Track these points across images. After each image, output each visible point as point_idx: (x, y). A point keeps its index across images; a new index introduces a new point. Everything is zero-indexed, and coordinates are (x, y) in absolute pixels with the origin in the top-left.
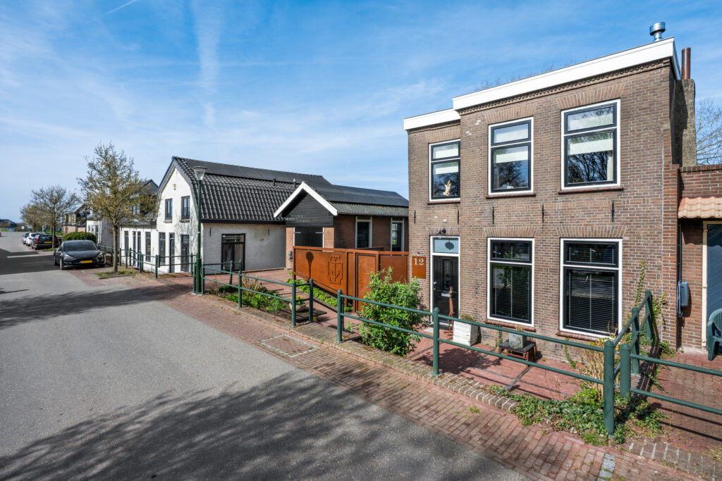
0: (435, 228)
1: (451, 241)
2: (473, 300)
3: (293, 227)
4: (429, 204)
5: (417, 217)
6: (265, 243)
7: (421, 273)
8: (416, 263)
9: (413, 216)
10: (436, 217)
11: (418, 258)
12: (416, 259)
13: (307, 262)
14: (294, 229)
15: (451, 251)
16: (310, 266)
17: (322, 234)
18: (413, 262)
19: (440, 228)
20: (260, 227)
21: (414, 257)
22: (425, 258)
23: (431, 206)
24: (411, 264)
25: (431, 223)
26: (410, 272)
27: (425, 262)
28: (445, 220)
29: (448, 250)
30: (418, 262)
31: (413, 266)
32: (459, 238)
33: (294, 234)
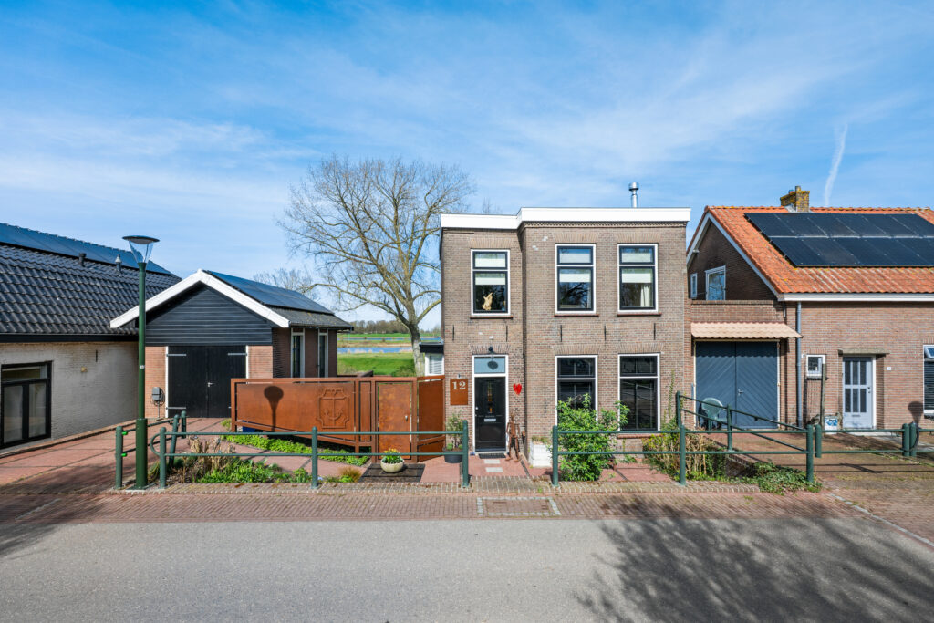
0: (480, 346)
1: (495, 360)
3: (164, 345)
4: (472, 319)
5: (457, 333)
6: (90, 377)
7: (461, 399)
8: (455, 388)
9: (451, 331)
10: (481, 333)
11: (458, 381)
12: (455, 383)
13: (266, 403)
14: (167, 348)
15: (495, 371)
16: (274, 408)
17: (244, 357)
18: (452, 386)
19: (485, 346)
20: (81, 348)
21: (452, 381)
22: (466, 381)
23: (474, 321)
24: (448, 390)
25: (475, 340)
26: (448, 399)
27: (467, 386)
28: (492, 337)
29: (491, 370)
30: (458, 386)
31: (452, 391)
32: (507, 356)
33: (167, 358)
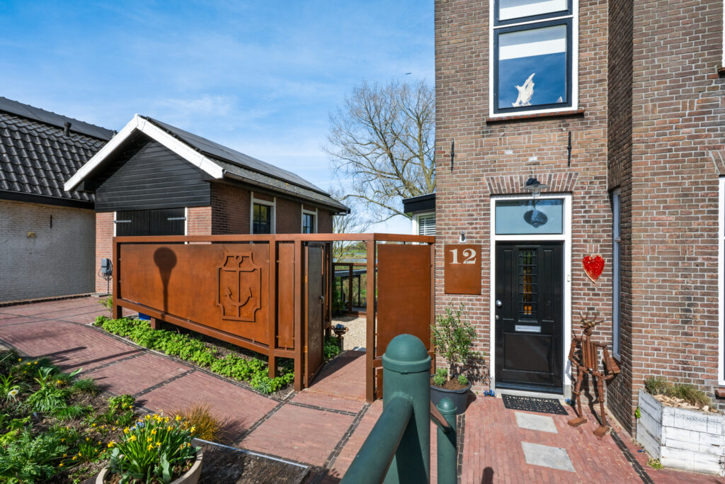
0: (507, 178)
2: (679, 340)
3: (112, 211)
4: (491, 123)
5: (459, 156)
6: (42, 243)
7: (467, 283)
8: (455, 261)
9: (448, 152)
10: (510, 152)
11: (461, 248)
12: (455, 252)
13: (156, 274)
14: (115, 214)
15: (542, 228)
16: (166, 282)
17: (183, 222)
18: (448, 257)
19: (518, 177)
20: (27, 209)
21: (448, 248)
22: (478, 248)
23: (496, 128)
24: (441, 264)
25: (496, 166)
26: (440, 282)
27: (478, 257)
28: (534, 159)
29: (531, 228)
30: (461, 258)
31: (448, 266)
32: (568, 199)
33: (115, 225)
